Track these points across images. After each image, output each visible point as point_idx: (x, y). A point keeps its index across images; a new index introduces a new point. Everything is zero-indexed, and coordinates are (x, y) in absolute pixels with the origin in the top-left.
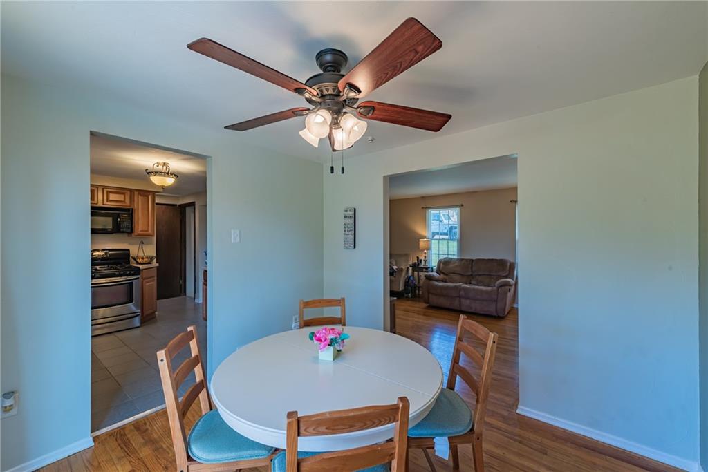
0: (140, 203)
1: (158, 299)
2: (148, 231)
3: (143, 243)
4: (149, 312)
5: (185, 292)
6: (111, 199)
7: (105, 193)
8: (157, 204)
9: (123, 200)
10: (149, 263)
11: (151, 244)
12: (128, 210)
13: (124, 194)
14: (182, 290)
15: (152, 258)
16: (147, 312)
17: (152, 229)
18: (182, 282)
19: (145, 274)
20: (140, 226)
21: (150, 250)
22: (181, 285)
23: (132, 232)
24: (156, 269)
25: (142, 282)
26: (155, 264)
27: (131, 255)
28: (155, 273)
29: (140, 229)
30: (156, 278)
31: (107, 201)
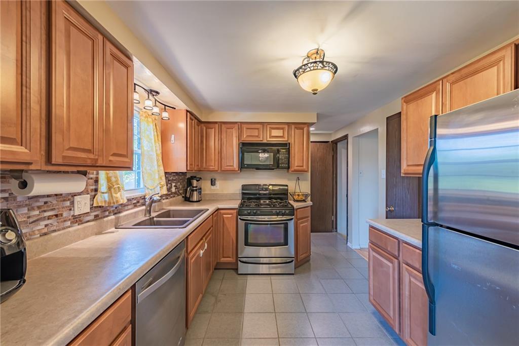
0: (296, 137)
1: (311, 232)
2: (303, 166)
3: (299, 179)
4: (303, 256)
5: (336, 228)
6: (273, 135)
7: (268, 129)
8: (311, 142)
9: (282, 135)
10: (304, 201)
11: (306, 180)
12: (285, 145)
13: (283, 129)
14: (334, 227)
15: (306, 196)
16: (301, 257)
17: (307, 165)
18: (333, 218)
19: (299, 214)
20: (296, 163)
21: (305, 187)
22: (333, 221)
23: (289, 168)
24: (309, 208)
25: (297, 222)
26: (309, 203)
27: (289, 191)
28: (308, 212)
29: (296, 165)
30: (309, 218)
31: (270, 138)
